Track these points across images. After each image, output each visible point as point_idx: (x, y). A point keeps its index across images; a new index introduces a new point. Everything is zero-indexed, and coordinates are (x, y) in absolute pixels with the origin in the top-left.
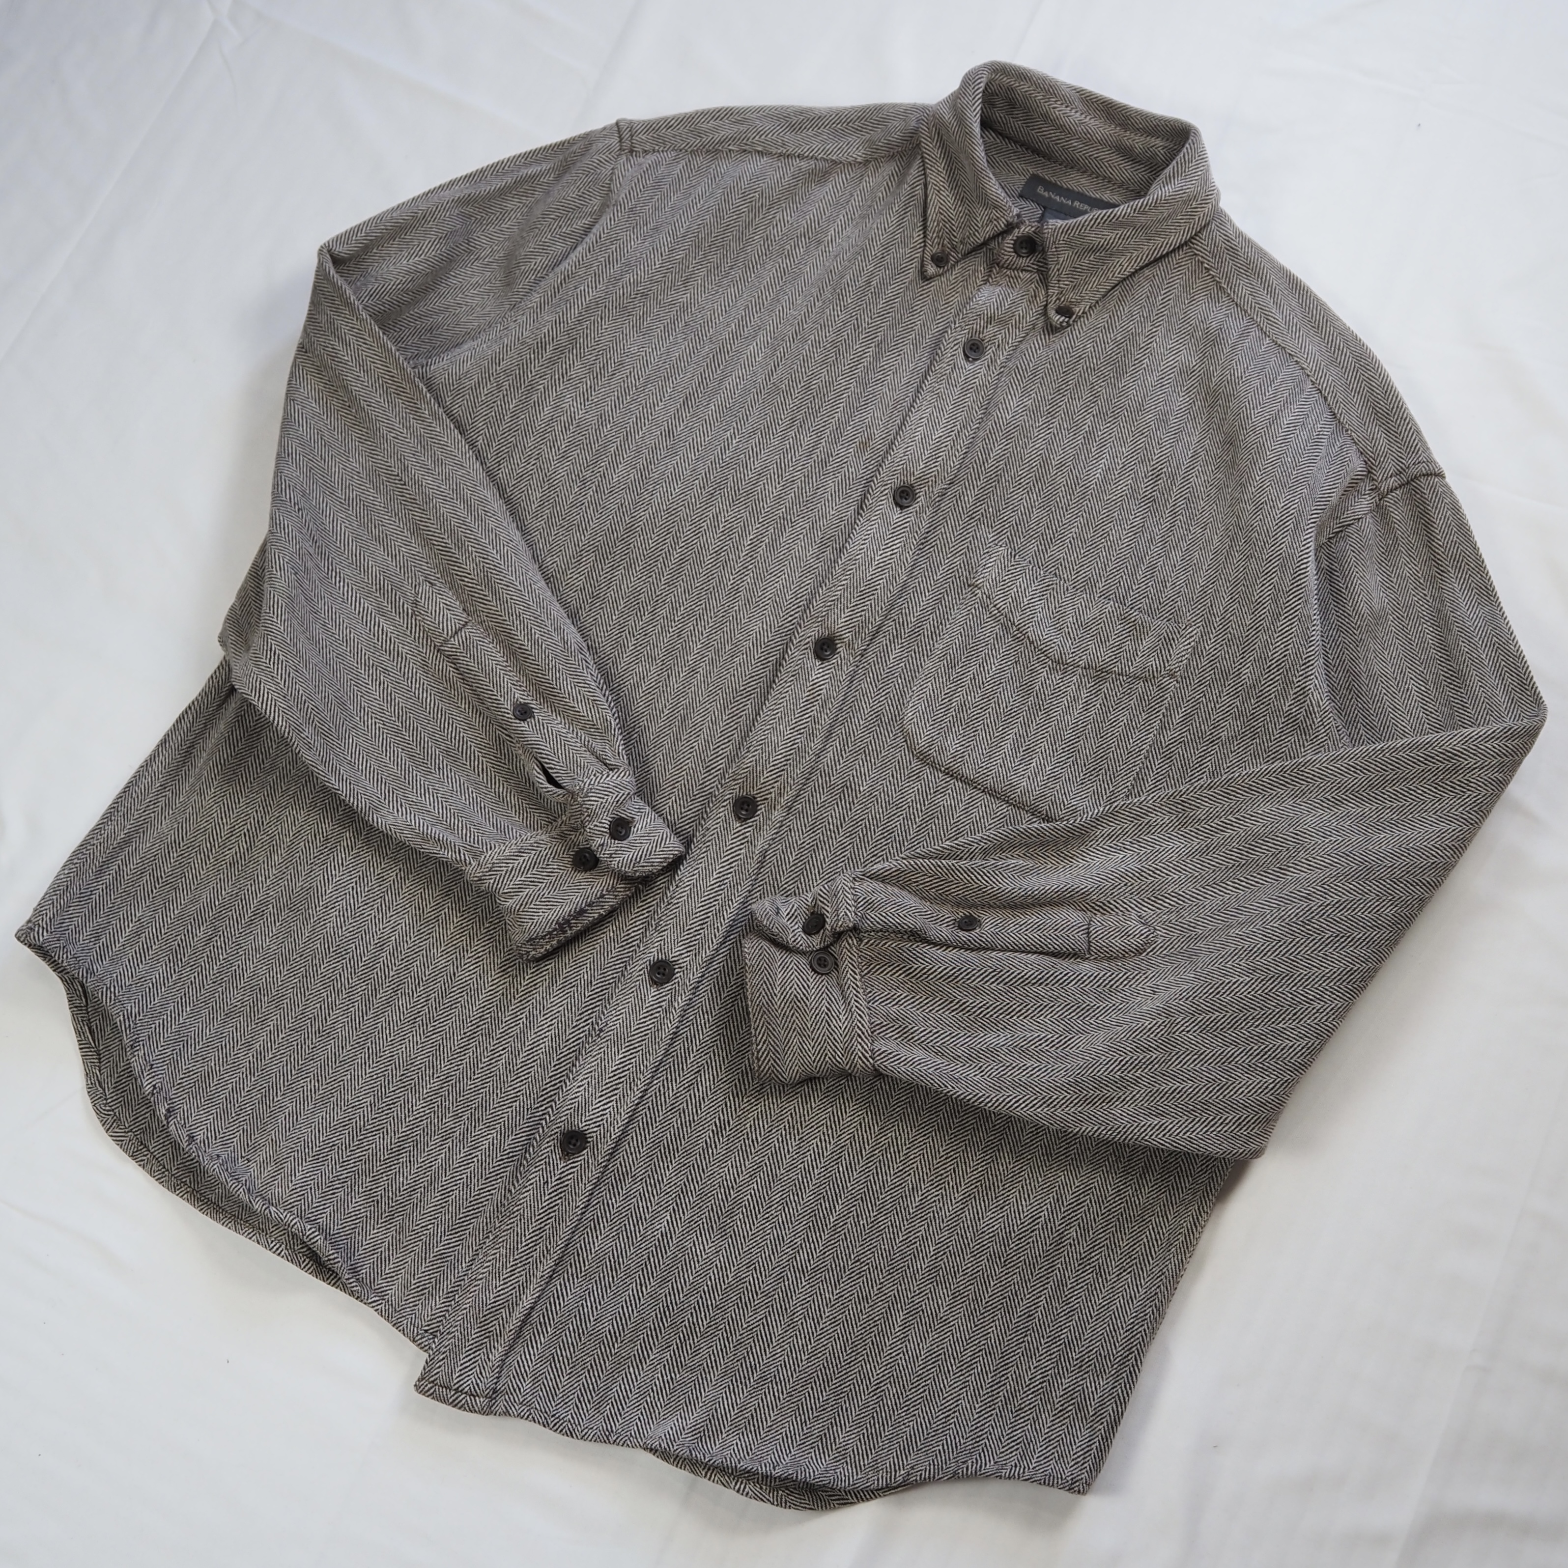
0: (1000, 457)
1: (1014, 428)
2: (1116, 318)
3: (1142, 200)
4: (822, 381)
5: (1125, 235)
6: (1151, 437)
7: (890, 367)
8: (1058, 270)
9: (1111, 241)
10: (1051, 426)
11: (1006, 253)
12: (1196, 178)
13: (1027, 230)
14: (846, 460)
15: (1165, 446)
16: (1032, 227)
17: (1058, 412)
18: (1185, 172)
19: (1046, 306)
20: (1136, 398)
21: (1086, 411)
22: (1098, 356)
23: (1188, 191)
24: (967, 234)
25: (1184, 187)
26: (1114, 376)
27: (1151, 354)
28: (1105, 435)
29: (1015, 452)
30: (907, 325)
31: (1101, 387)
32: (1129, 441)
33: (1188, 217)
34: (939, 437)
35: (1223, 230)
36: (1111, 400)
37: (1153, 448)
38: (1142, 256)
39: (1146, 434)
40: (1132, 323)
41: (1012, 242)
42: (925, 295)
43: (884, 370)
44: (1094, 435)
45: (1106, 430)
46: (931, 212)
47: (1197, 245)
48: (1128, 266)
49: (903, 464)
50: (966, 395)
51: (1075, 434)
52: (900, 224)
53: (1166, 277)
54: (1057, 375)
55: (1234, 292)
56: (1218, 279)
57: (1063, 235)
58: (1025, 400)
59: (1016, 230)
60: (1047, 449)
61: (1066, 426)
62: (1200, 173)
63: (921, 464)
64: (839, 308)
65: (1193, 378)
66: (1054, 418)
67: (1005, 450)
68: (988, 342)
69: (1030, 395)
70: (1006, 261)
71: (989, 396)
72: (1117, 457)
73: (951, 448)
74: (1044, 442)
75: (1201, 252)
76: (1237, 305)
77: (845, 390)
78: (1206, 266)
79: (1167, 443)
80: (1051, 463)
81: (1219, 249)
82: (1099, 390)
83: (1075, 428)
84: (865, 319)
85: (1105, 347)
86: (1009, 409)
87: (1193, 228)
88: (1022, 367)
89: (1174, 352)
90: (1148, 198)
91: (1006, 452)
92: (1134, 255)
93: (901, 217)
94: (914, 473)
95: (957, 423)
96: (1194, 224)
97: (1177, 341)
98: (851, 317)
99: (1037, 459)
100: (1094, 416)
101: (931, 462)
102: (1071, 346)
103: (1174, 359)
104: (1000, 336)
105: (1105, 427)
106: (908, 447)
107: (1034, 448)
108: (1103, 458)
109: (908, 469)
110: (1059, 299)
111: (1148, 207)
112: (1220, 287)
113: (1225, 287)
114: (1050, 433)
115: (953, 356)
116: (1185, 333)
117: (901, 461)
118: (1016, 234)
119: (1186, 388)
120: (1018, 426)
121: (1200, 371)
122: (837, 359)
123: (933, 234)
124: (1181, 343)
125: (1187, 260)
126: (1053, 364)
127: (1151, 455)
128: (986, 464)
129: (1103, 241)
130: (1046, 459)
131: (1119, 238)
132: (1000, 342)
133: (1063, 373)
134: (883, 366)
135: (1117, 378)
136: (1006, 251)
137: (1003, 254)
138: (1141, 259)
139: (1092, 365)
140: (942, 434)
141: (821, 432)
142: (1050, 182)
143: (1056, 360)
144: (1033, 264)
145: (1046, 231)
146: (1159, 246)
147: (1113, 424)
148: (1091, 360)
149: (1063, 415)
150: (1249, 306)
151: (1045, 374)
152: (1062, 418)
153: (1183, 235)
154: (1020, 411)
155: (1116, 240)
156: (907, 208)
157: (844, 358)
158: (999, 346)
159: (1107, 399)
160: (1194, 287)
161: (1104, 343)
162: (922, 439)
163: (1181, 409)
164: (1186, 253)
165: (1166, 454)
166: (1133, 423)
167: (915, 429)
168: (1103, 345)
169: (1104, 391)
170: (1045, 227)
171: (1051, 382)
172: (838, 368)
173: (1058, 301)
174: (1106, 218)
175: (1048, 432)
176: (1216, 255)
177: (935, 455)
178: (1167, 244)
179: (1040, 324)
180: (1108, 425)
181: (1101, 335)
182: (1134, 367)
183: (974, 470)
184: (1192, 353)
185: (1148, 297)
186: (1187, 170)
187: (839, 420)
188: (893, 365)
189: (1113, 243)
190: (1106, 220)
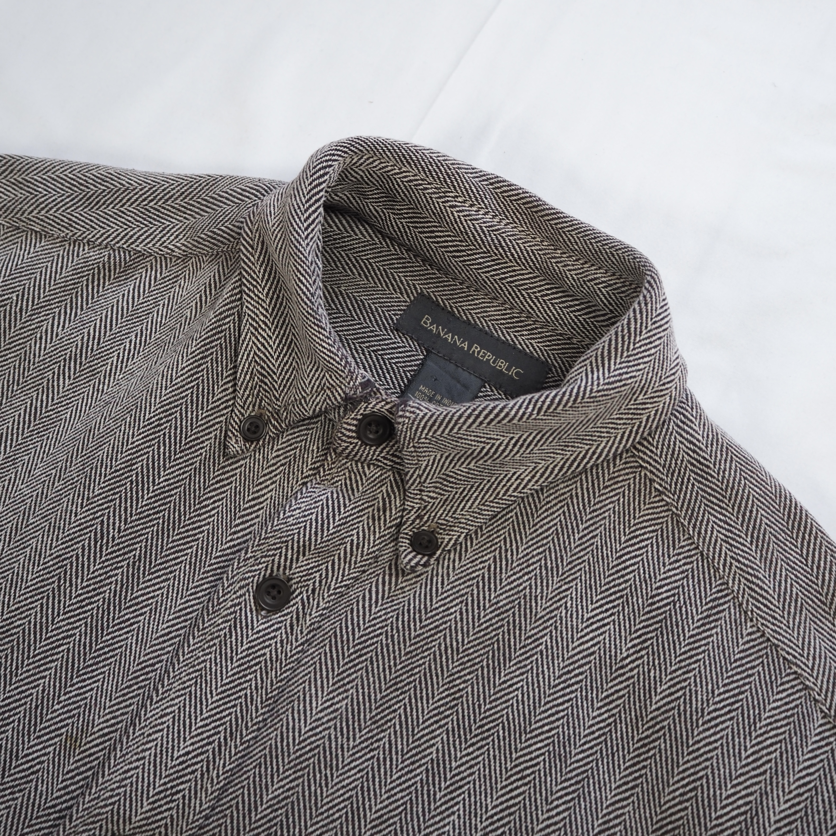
0: (279, 802)
1: (310, 750)
2: (504, 563)
3: (554, 393)
4: (30, 622)
5: (525, 440)
6: (535, 787)
7: (148, 599)
8: (420, 476)
9: (502, 448)
10: (375, 745)
11: (344, 438)
12: (646, 360)
13: (378, 407)
14: (38, 767)
15: (557, 806)
16: (387, 403)
17: (390, 720)
18: (628, 350)
19: (399, 526)
20: (521, 707)
21: (436, 722)
22: (465, 629)
23: (629, 381)
24: (292, 398)
25: (624, 376)
26: (488, 666)
27: (556, 628)
28: (463, 768)
29: (307, 793)
30: (187, 531)
31: (464, 682)
32: (499, 786)
33: (630, 416)
34: (184, 755)
35: (688, 433)
36: (480, 706)
37: (537, 809)
38: (553, 469)
39: (528, 779)
40: (526, 577)
41: (355, 422)
42: (226, 482)
43: (137, 604)
44: (445, 768)
45: (464, 760)
46: (242, 359)
47: (645, 453)
48: (530, 481)
49: (114, 803)
50: (245, 676)
51: (413, 763)
52: (192, 375)
53: (589, 501)
54: (395, 658)
55: (699, 533)
56: (674, 510)
57: (426, 431)
58: (336, 699)
59: (363, 405)
60: (362, 787)
61: (400, 747)
62: (653, 351)
63: (145, 804)
64: (80, 501)
65: (620, 679)
66: (383, 731)
67: (288, 790)
68: (298, 583)
69: (346, 691)
70: (344, 450)
71: (281, 681)
72: (476, 816)
73: (202, 775)
74: (359, 775)
75: (650, 464)
76: (702, 555)
77: (64, 638)
78: (657, 486)
79: (561, 801)
80: (365, 816)
81: (679, 462)
82: (461, 687)
83: (414, 752)
84: (114, 524)
85: (479, 613)
86: (308, 713)
87: (637, 433)
88: (342, 636)
89: (594, 626)
90: (564, 390)
91: (291, 792)
92: (540, 466)
93: (196, 364)
94: (130, 818)
95: (221, 729)
96: (639, 427)
97: (601, 606)
98: (94, 519)
99: (342, 805)
100: (448, 734)
101: (162, 802)
102: (425, 608)
103: (592, 639)
104: (318, 574)
105: (464, 753)
106: (129, 770)
107: (339, 786)
108: (453, 813)
109: (122, 812)
110: (420, 517)
111: (561, 407)
112: (677, 521)
113: (686, 523)
114: (373, 757)
115: (235, 605)
116: (615, 593)
117: (111, 797)
118: (361, 411)
119: (605, 694)
120: (318, 746)
121: (631, 670)
122: (59, 587)
123: (245, 391)
124: (607, 610)
125: (627, 474)
126: (392, 636)
127: (532, 823)
128: (253, 814)
129: (488, 447)
130: (358, 808)
131: (515, 445)
132: (317, 584)
133: (406, 654)
134: (137, 598)
135: (494, 668)
136: (344, 435)
137: (339, 438)
138: (551, 473)
139: (455, 644)
140: (190, 748)
141: (10, 710)
142: (444, 309)
143: (398, 631)
144: (384, 458)
145: (401, 420)
146: (581, 455)
147: (478, 749)
148: (454, 635)
149: (398, 727)
150: (722, 561)
151: (377, 655)
152: (395, 732)
153: (620, 443)
154: (325, 720)
155: (510, 447)
156: (207, 350)
157: (71, 585)
158: (314, 591)
159: (474, 704)
160: (637, 516)
161: (479, 608)
162: (155, 756)
163: (593, 733)
164: (626, 463)
165: (556, 823)
166: (511, 754)
167: (150, 735)
168: (476, 611)
169: (470, 689)
170: (401, 413)
171: (384, 670)
172: (59, 602)
173: (418, 521)
174: (492, 416)
175: (369, 756)
176: (674, 471)
177: (172, 787)
178: (594, 453)
179: (387, 555)
180: (471, 750)
181: (475, 592)
182: (523, 650)
183: (232, 822)
184: (623, 634)
185: (557, 534)
186: (632, 347)
187: (43, 691)
188: (153, 597)
189: (504, 451)
190: (492, 420)
